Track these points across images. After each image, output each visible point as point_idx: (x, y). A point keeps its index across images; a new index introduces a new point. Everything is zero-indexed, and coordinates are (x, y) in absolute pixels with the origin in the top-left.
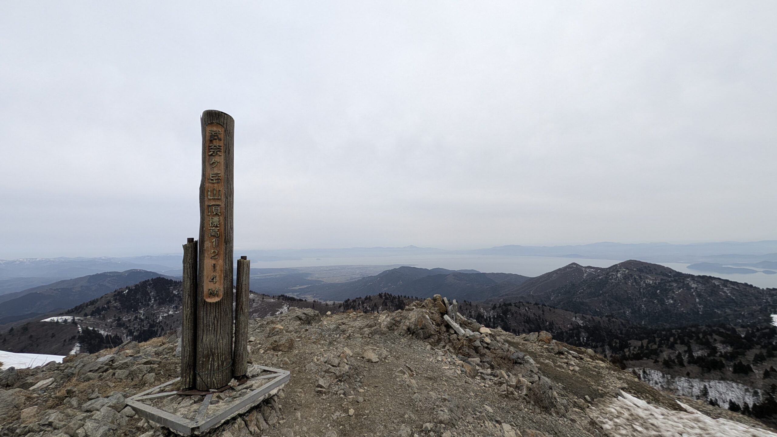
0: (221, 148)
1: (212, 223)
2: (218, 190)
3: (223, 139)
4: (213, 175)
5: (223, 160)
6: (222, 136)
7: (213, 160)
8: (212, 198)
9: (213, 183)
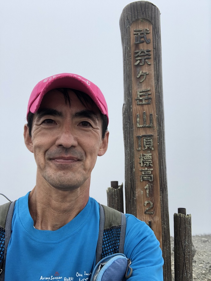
0: (150, 53)
1: (143, 162)
2: (148, 114)
3: (152, 40)
4: (142, 94)
5: (153, 70)
6: (150, 36)
7: (141, 72)
8: (141, 126)
9: (142, 105)
